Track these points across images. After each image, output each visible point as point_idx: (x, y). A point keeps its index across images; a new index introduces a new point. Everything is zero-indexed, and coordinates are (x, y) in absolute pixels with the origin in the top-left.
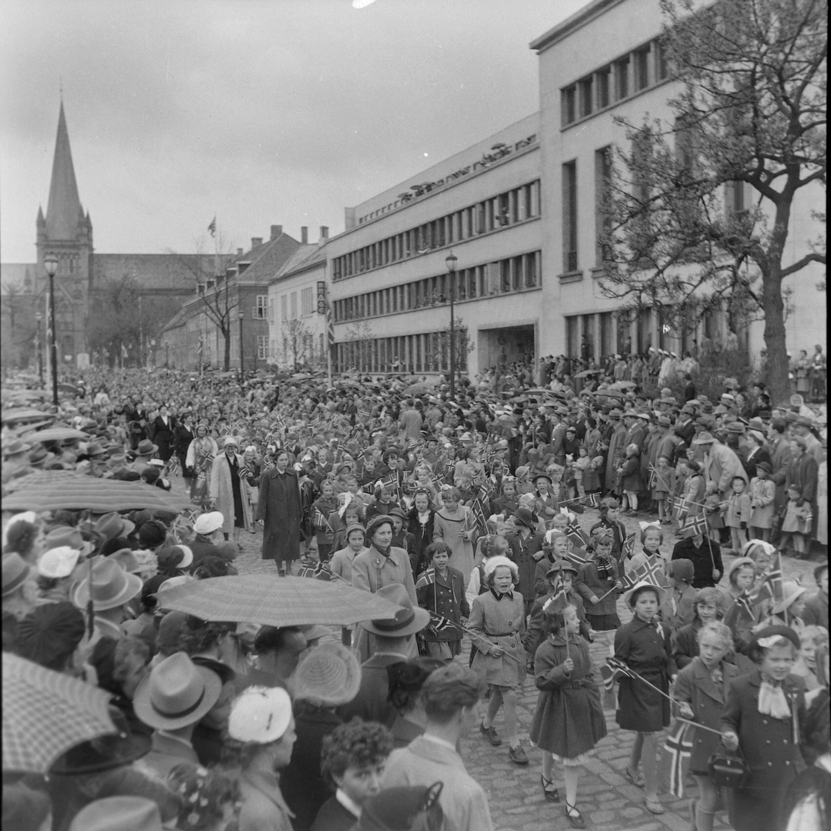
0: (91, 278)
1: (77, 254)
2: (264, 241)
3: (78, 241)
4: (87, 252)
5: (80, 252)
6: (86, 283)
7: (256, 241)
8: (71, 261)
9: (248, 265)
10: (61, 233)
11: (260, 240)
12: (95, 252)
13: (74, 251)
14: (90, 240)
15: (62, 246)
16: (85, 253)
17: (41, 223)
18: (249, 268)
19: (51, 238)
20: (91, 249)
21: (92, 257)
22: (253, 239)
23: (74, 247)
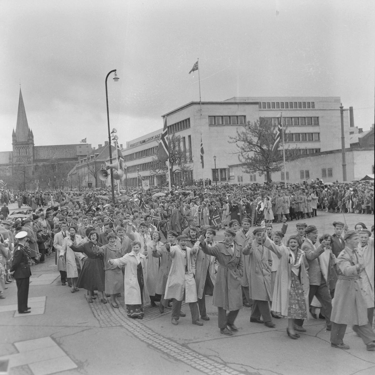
0: (34, 156)
1: (28, 147)
2: (103, 146)
3: (28, 142)
4: (32, 146)
5: (30, 146)
6: (32, 158)
7: (100, 145)
8: (26, 150)
9: (98, 155)
10: (22, 139)
11: (101, 145)
12: (35, 146)
13: (27, 146)
14: (33, 141)
15: (22, 144)
16: (31, 146)
17: (14, 135)
18: (99, 156)
19: (18, 141)
20: (33, 144)
21: (34, 147)
22: (99, 145)
23: (27, 144)
